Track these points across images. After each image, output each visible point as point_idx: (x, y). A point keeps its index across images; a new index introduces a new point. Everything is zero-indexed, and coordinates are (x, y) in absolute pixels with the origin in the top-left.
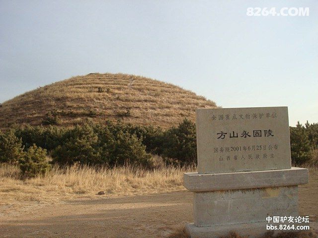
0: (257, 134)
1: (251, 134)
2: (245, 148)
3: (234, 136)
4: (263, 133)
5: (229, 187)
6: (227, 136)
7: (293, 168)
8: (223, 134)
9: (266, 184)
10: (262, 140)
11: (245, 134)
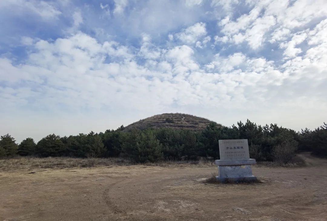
0: (238, 148)
1: (236, 148)
2: (236, 152)
3: (231, 148)
4: (240, 147)
5: (231, 164)
6: (229, 148)
7: (250, 159)
8: (228, 148)
9: (241, 164)
10: (240, 150)
11: (235, 148)
